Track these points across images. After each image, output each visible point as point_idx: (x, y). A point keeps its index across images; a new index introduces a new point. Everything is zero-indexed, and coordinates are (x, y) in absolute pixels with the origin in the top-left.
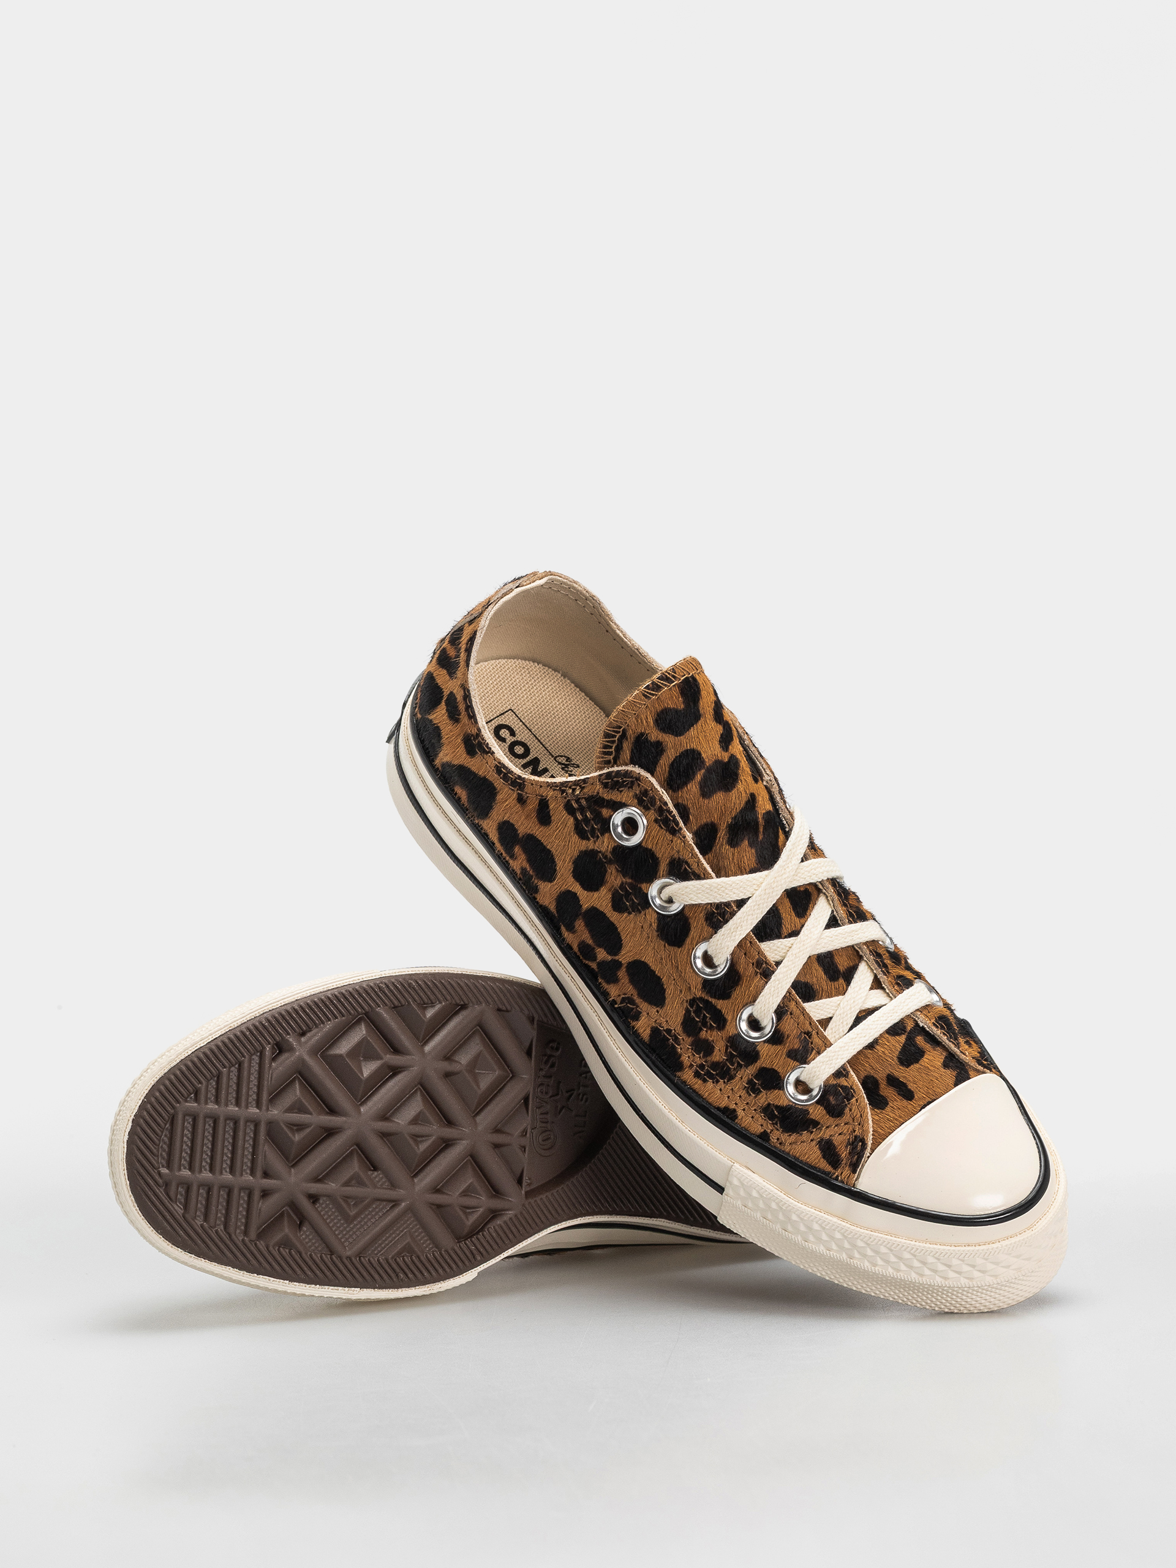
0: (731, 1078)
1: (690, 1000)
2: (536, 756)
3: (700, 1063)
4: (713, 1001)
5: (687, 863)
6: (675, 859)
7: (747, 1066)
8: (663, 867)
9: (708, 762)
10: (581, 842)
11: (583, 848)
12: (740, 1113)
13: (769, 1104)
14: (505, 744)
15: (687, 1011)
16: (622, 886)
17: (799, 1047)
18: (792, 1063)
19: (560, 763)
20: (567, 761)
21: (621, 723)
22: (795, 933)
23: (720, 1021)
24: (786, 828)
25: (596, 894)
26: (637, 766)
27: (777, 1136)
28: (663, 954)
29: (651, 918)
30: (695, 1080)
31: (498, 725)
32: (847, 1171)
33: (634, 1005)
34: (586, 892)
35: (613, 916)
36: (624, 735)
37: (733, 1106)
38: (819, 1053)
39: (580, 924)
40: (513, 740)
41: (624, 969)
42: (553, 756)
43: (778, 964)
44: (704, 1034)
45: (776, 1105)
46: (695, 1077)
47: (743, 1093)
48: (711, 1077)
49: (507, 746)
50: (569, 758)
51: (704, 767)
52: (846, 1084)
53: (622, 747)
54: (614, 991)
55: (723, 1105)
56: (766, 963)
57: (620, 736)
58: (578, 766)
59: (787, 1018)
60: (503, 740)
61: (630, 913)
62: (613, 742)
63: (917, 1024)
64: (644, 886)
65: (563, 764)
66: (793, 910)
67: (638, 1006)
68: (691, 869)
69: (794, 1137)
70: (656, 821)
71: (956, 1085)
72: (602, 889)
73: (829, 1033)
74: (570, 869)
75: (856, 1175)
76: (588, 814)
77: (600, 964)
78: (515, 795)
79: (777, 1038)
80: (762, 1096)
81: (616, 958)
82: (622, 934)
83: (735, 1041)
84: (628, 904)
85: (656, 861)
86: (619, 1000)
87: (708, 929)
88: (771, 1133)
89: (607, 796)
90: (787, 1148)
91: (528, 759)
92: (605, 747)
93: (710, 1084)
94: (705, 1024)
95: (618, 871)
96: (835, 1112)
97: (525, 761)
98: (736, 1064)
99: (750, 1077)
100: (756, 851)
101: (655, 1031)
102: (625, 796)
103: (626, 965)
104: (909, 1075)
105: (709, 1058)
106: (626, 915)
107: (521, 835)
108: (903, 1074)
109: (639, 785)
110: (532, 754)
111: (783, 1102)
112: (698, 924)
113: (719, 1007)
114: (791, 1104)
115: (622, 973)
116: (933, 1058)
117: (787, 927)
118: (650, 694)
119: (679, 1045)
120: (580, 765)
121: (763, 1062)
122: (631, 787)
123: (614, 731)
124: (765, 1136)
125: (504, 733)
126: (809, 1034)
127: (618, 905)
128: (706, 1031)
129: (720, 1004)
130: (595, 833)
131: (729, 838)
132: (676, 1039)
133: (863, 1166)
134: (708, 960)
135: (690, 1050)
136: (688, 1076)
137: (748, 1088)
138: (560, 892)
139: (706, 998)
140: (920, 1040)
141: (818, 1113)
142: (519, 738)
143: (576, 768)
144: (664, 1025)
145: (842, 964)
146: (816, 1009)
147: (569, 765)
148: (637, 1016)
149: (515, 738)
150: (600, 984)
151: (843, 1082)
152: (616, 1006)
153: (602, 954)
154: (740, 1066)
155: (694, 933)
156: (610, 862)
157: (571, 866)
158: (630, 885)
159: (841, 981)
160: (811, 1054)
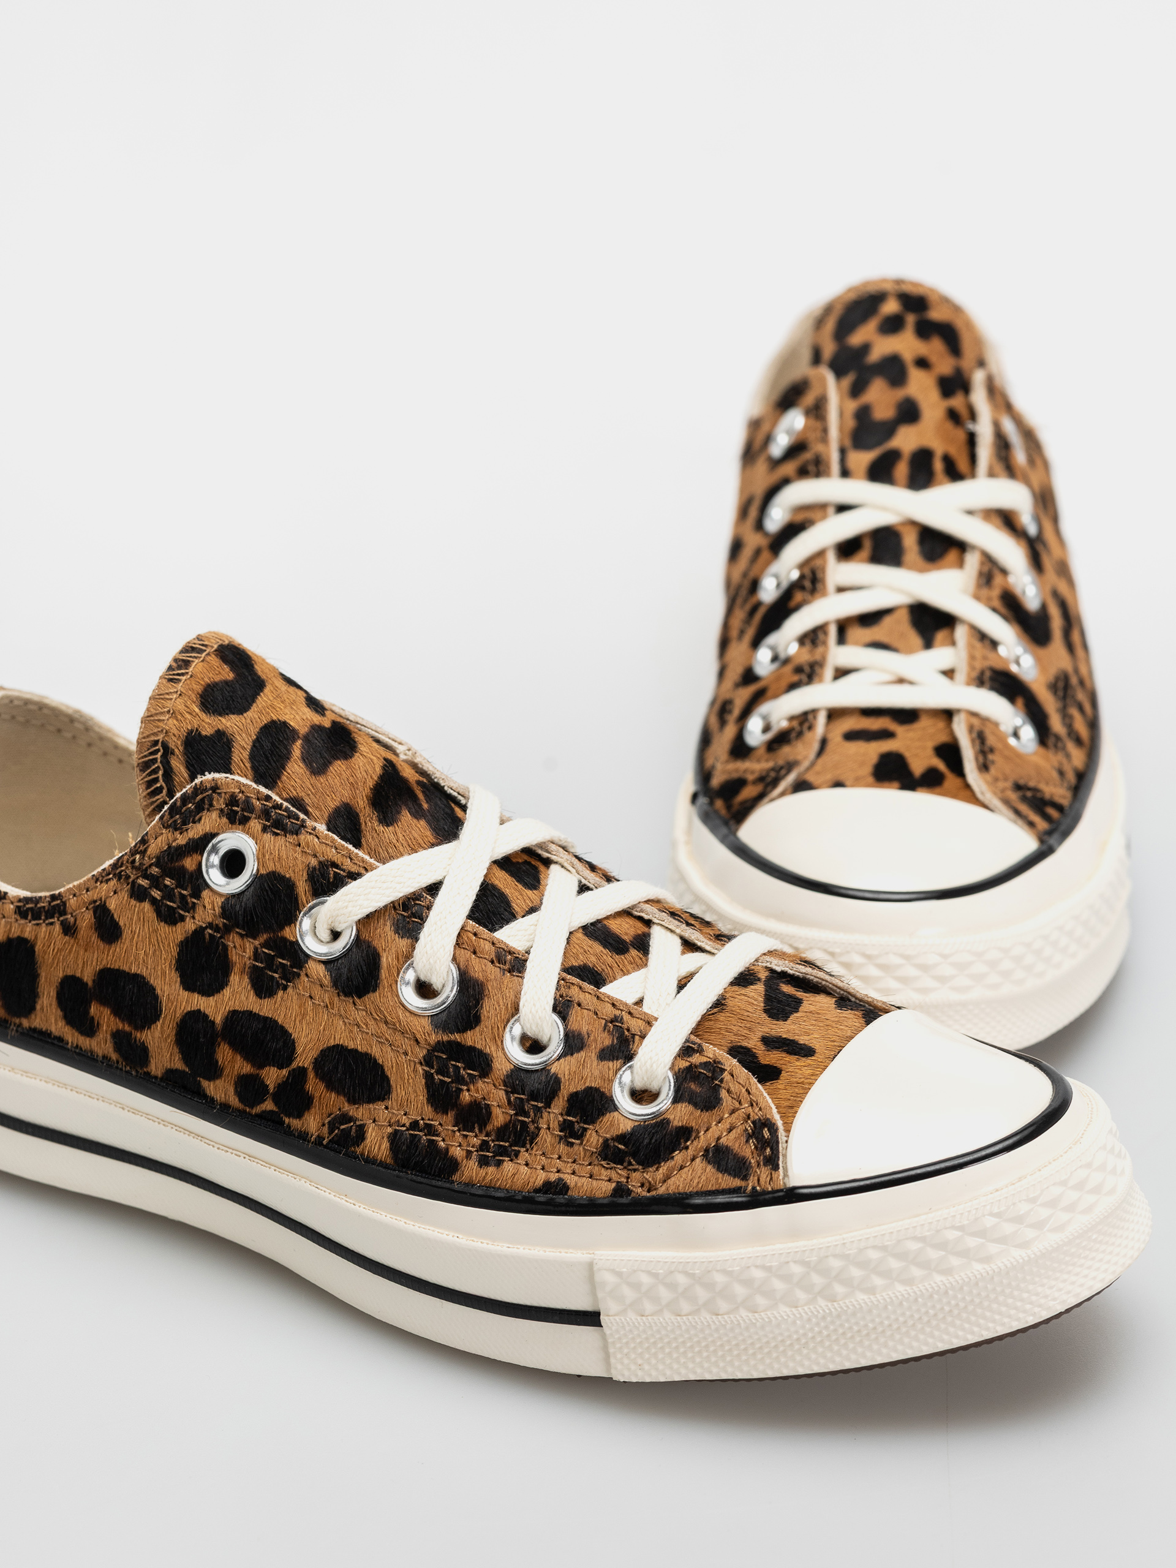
0: (534, 1136)
1: (424, 1057)
3: (479, 1142)
4: (457, 1037)
5: (334, 865)
6: (314, 868)
7: (548, 1105)
8: (302, 887)
9: (303, 730)
10: (174, 929)
11: (180, 937)
12: (571, 1180)
13: (606, 1141)
15: (428, 1076)
16: (256, 956)
17: (613, 1041)
18: (612, 1065)
21: (155, 734)
22: (534, 909)
23: (480, 1063)
25: (227, 992)
26: (206, 773)
27: (637, 1180)
28: (359, 1016)
29: (317, 970)
30: (482, 1172)
32: (764, 1173)
33: (350, 1122)
34: (211, 998)
35: (264, 1008)
36: (167, 751)
37: (553, 1177)
38: (643, 1037)
39: (224, 1054)
41: (311, 1075)
43: (528, 952)
44: (466, 1097)
45: (617, 1136)
46: (481, 1167)
47: (562, 1148)
48: (503, 1152)
51: (299, 737)
52: (705, 1059)
53: (171, 768)
54: (312, 1123)
55: (539, 1182)
56: (510, 953)
57: (161, 756)
59: (575, 1014)
61: (285, 988)
62: (155, 771)
63: (772, 970)
64: (287, 933)
66: (518, 881)
67: (356, 1120)
68: (344, 871)
69: (664, 1168)
70: (265, 829)
72: (232, 978)
73: (646, 1008)
74: (176, 981)
75: (781, 1170)
76: (168, 882)
77: (276, 1098)
78: (57, 927)
79: (573, 1043)
80: (591, 1134)
81: (294, 1065)
82: (286, 1026)
83: (517, 1079)
84: (276, 975)
85: (289, 886)
86: (326, 1130)
87: (403, 943)
88: (627, 1182)
89: (181, 840)
90: (662, 1190)
92: (149, 784)
93: (508, 1166)
94: (459, 1079)
95: (242, 936)
96: (709, 1102)
98: (532, 1114)
99: (561, 1119)
100: (428, 822)
101: (395, 1138)
102: (209, 821)
103: (311, 1068)
104: (793, 1029)
105: (489, 1128)
106: (280, 993)
107: (90, 984)
108: (783, 1029)
109: (219, 794)
111: (626, 1126)
112: (388, 942)
113: (470, 1043)
114: (636, 1124)
115: (314, 1085)
116: (818, 1003)
117: (518, 904)
118: (178, 674)
119: (438, 1135)
121: (569, 1088)
122: (211, 805)
123: (151, 754)
124: (621, 1190)
126: (614, 1020)
127: (263, 987)
128: (468, 1090)
129: (471, 1038)
130: (187, 903)
131: (378, 816)
132: (430, 1129)
133: (785, 1156)
134: (424, 989)
135: (458, 1134)
136: (471, 1171)
137: (565, 1136)
138: (177, 1023)
139: (445, 1038)
140: (786, 988)
141: (682, 1115)
144: (405, 1120)
145: (624, 932)
146: (616, 991)
148: (361, 1134)
150: (289, 1126)
151: (696, 1059)
152: (325, 1142)
153: (272, 1076)
154: (538, 1110)
155: (387, 958)
156: (227, 930)
157: (175, 977)
158: (265, 945)
159: (633, 952)
160: (634, 1042)
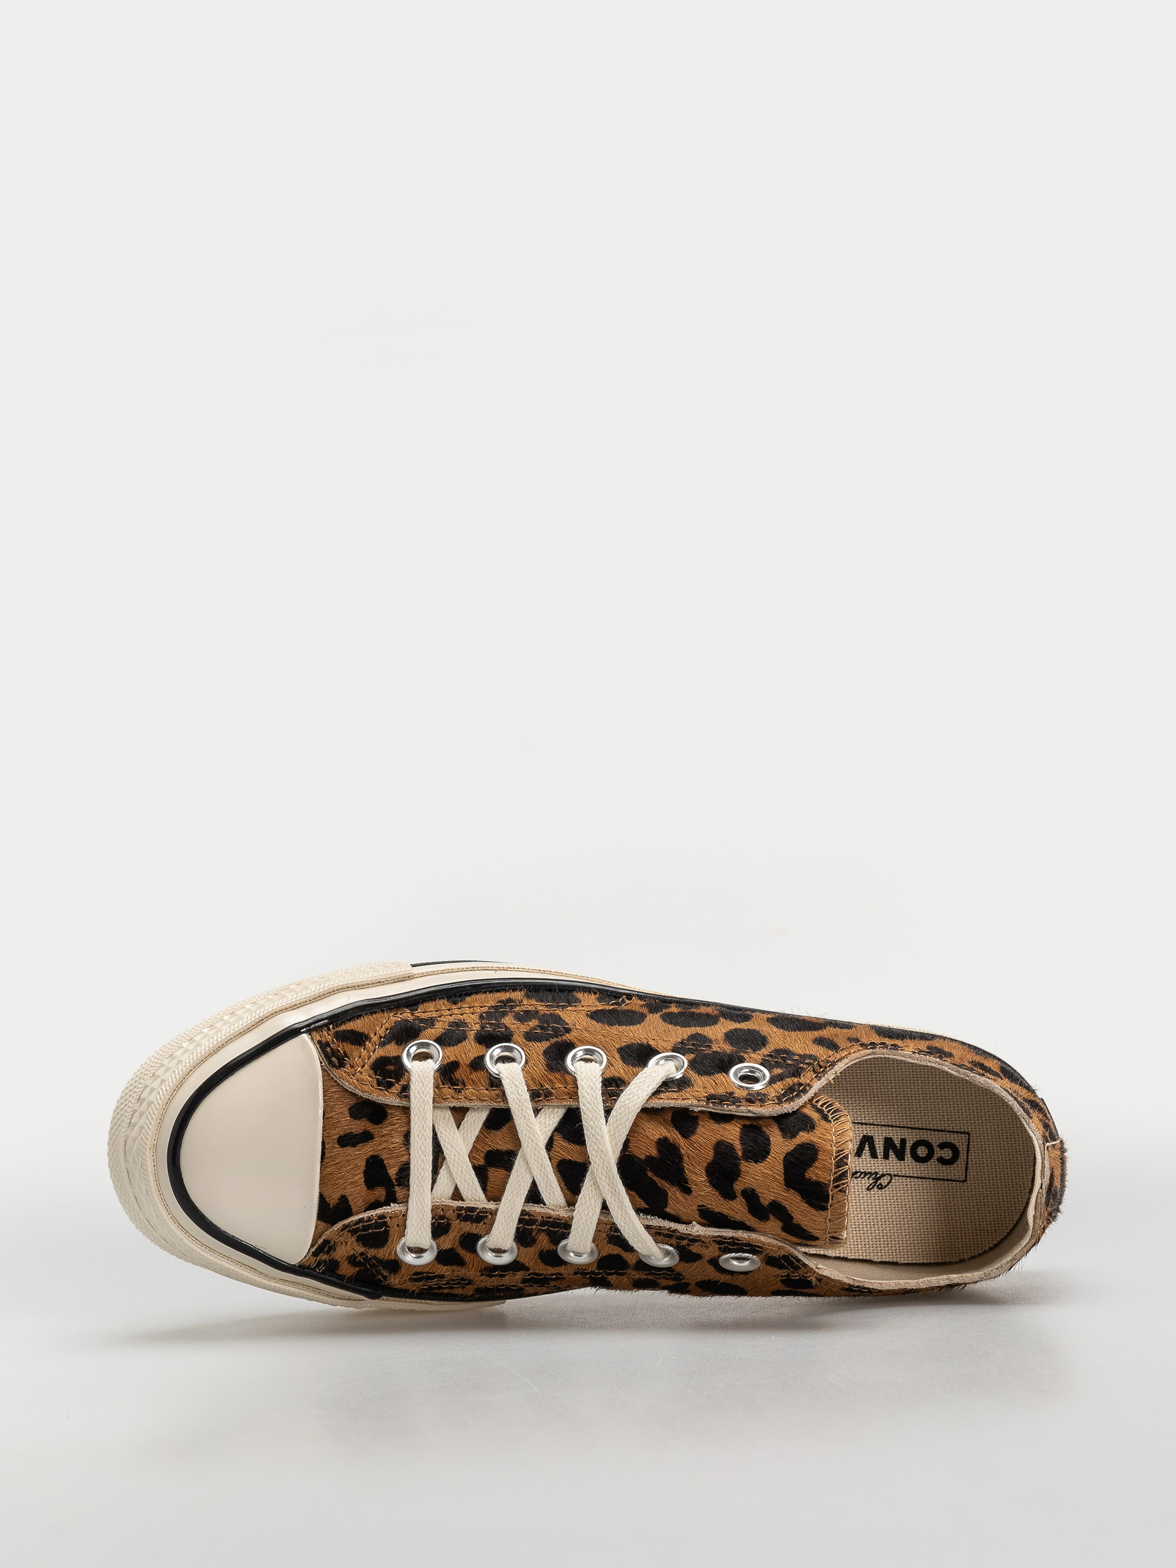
0: (482, 1018)
1: (571, 1030)
2: (906, 1161)
3: (517, 1008)
4: (553, 1042)
7: (478, 1032)
9: (744, 1165)
12: (449, 1006)
13: (434, 1025)
14: (937, 1144)
15: (564, 1024)
17: (455, 1075)
18: (448, 1061)
19: (883, 1175)
20: (881, 1184)
22: (549, 1146)
23: (532, 1037)
24: (643, 1215)
30: (507, 997)
31: (959, 1156)
35: (693, 1030)
40: (935, 1155)
42: (895, 1176)
44: (535, 1022)
45: (427, 1030)
46: (510, 998)
47: (462, 1017)
48: (498, 1007)
49: (934, 1145)
50: (882, 1188)
51: (743, 1158)
52: (392, 1089)
54: (637, 1002)
55: (469, 1000)
58: (868, 1189)
60: (943, 1146)
61: (682, 1039)
63: (395, 1201)
64: (693, 1057)
65: (880, 1178)
66: (570, 1161)
67: (607, 1004)
69: (391, 1024)
71: (322, 1197)
75: (316, 1041)
77: (667, 1007)
79: (478, 1064)
80: (444, 1025)
81: (660, 1014)
82: (674, 1027)
83: (507, 1038)
84: (691, 1042)
85: (703, 1074)
86: (627, 1001)
87: (611, 1075)
88: (412, 1013)
90: (388, 1013)
91: (908, 1151)
93: (493, 1003)
94: (542, 1027)
95: (724, 1051)
96: (379, 1064)
97: (908, 1145)
98: (488, 1026)
99: (468, 1028)
100: (641, 1160)
101: (575, 1001)
103: (647, 1015)
104: (360, 1155)
105: (514, 1014)
106: (685, 1037)
108: (364, 1152)
110: (910, 1159)
111: (424, 1035)
114: (418, 1039)
115: (643, 1011)
116: (356, 1190)
117: (559, 1141)
119: (546, 1005)
120: (868, 1192)
121: (469, 1043)
124: (414, 1009)
125: (947, 1154)
127: (698, 1037)
128: (535, 1025)
129: (545, 1044)
131: (669, 1141)
132: (553, 1007)
133: (318, 1051)
135: (534, 1009)
137: (461, 1023)
139: (561, 1040)
140: (380, 1193)
141: (392, 1051)
142: (933, 1162)
143: (869, 1186)
144: (572, 1008)
145: (494, 1173)
146: (476, 1121)
147: (876, 1182)
148: (600, 1000)
149: (936, 1158)
151: (397, 1088)
152: (624, 997)
154: (484, 1028)
155: (620, 1064)
158: (703, 1051)
159: (482, 1162)
160: (441, 1081)
